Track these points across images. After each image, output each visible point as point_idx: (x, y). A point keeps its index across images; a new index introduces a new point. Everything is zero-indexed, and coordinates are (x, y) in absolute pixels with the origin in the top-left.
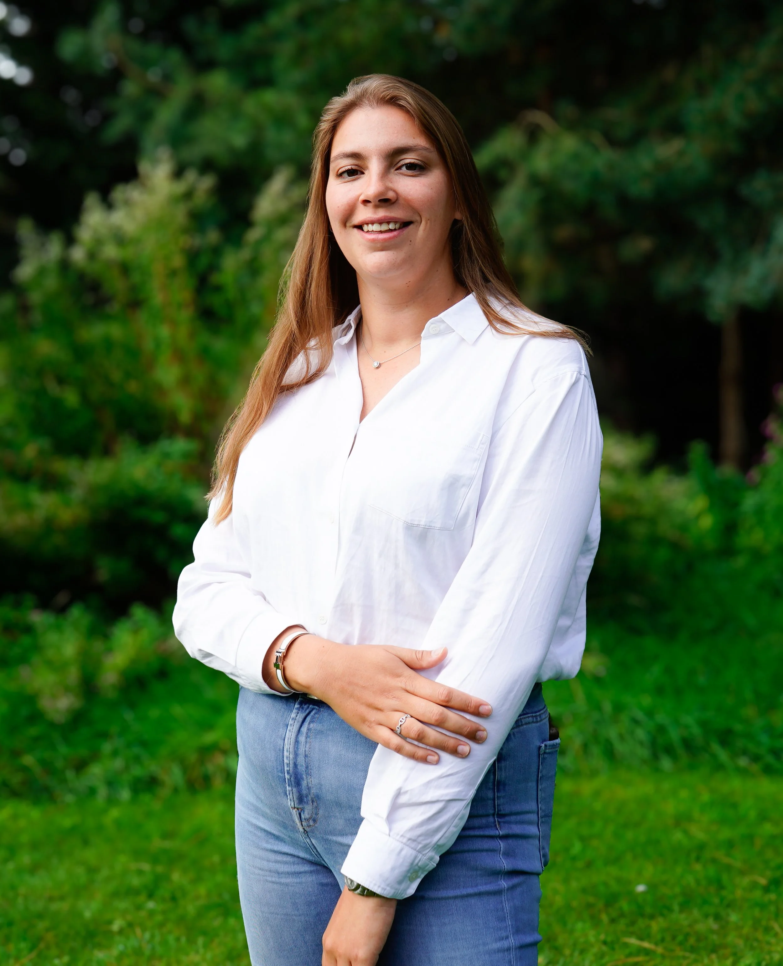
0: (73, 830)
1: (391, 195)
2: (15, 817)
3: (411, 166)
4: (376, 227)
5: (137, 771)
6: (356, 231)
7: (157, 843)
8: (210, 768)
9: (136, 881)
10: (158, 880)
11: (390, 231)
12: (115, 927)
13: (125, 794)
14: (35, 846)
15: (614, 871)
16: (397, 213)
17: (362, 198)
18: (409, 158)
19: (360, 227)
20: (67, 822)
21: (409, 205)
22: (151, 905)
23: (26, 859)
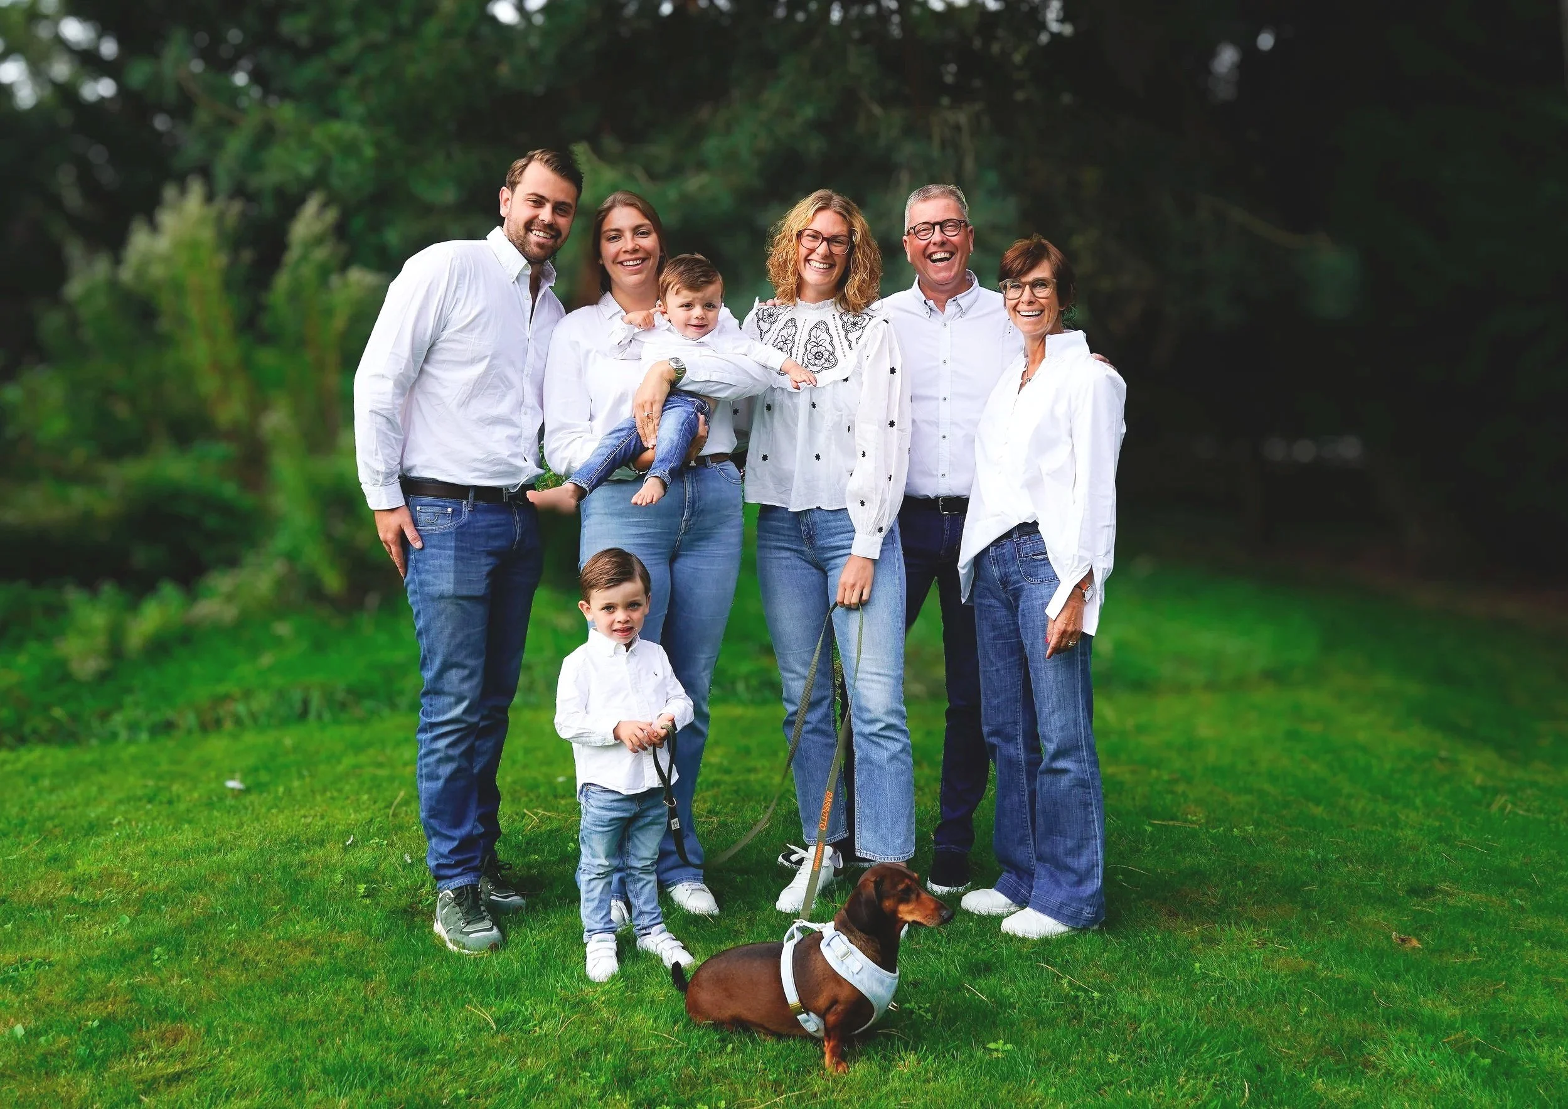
0: (92, 764)
1: (638, 247)
2: (42, 758)
3: (643, 233)
4: (631, 263)
5: (156, 717)
6: (619, 265)
7: (165, 767)
8: (221, 712)
9: (139, 792)
10: (158, 791)
11: (638, 264)
12: (116, 821)
13: (144, 736)
14: (55, 774)
15: (544, 769)
16: (640, 255)
17: (624, 249)
18: (643, 229)
19: (621, 263)
20: (88, 757)
21: (645, 251)
22: (149, 807)
23: (46, 782)
